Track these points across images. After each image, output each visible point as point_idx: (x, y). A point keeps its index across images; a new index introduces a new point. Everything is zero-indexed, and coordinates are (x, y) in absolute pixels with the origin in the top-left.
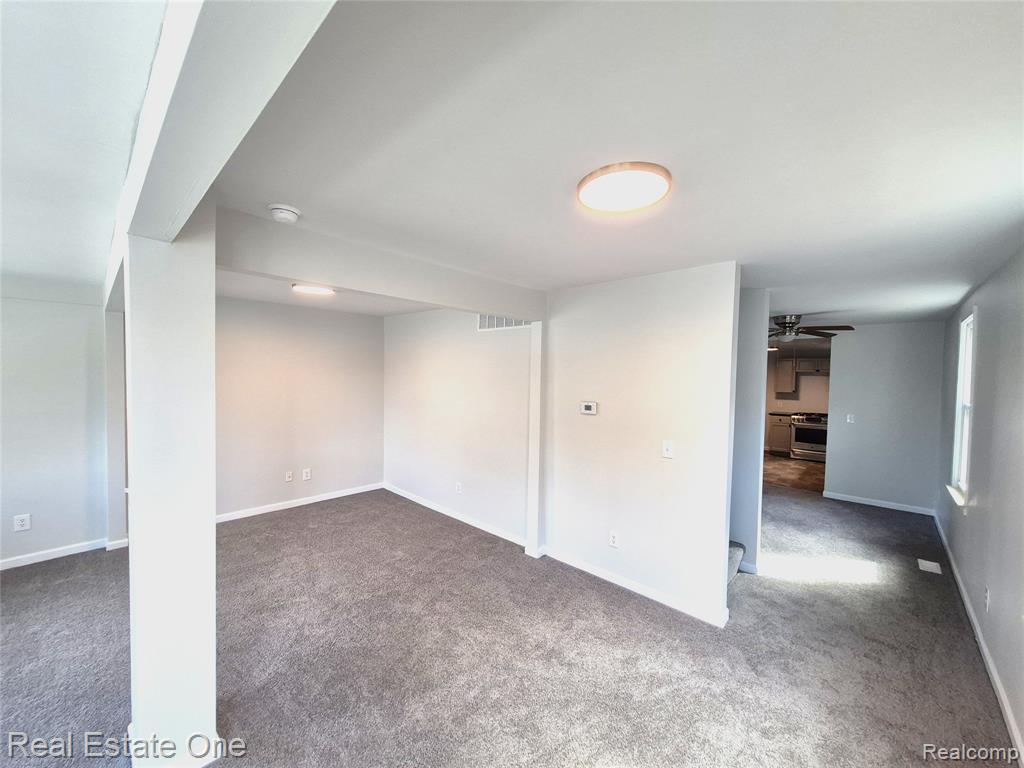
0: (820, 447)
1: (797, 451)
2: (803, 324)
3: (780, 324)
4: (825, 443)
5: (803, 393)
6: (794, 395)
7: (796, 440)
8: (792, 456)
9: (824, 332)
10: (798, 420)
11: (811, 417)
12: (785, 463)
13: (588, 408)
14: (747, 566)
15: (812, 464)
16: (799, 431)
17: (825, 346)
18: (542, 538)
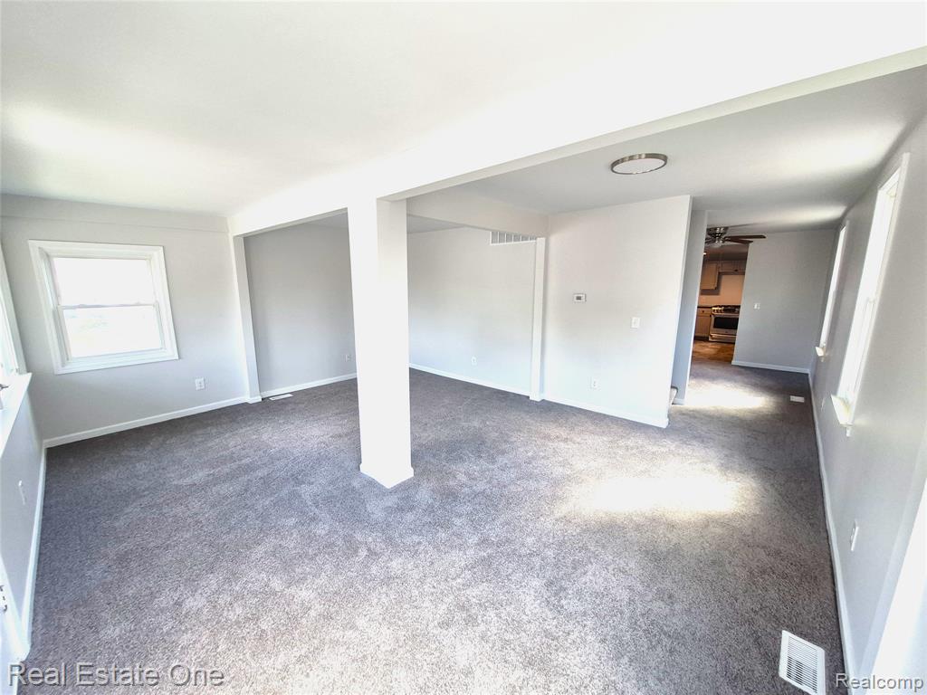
0: (732, 331)
1: (714, 335)
2: (729, 234)
3: (713, 234)
4: (736, 329)
5: (723, 290)
6: (716, 291)
7: (715, 327)
8: (710, 339)
9: (744, 240)
10: (717, 311)
11: (728, 309)
12: (704, 344)
13: (579, 298)
14: (678, 400)
15: (725, 345)
16: (717, 319)
17: (744, 250)
18: (542, 389)
